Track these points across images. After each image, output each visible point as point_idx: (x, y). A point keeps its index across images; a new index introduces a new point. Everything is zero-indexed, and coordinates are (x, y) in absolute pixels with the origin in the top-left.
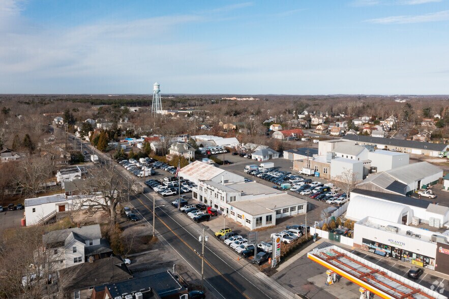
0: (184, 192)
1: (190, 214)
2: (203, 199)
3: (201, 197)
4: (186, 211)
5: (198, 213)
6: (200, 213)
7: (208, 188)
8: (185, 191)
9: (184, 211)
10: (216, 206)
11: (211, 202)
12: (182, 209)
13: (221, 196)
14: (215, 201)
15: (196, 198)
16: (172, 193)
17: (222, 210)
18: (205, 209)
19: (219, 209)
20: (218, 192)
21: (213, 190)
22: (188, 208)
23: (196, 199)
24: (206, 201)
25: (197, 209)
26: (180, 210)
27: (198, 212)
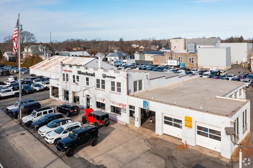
0: (35, 91)
1: (44, 130)
2: (71, 96)
3: (66, 93)
4: (36, 123)
5: (65, 127)
6: (70, 124)
7: (80, 73)
8: (37, 89)
9: (29, 125)
10: (100, 105)
11: (88, 100)
12: (26, 119)
13: (113, 83)
14: (98, 95)
15: (57, 96)
16: (13, 93)
17: (116, 110)
18: (77, 114)
19: (108, 110)
20: (105, 76)
21: (93, 75)
22: (38, 115)
23: (57, 99)
24: (76, 99)
25: (60, 116)
26: (21, 123)
27: (64, 122)
